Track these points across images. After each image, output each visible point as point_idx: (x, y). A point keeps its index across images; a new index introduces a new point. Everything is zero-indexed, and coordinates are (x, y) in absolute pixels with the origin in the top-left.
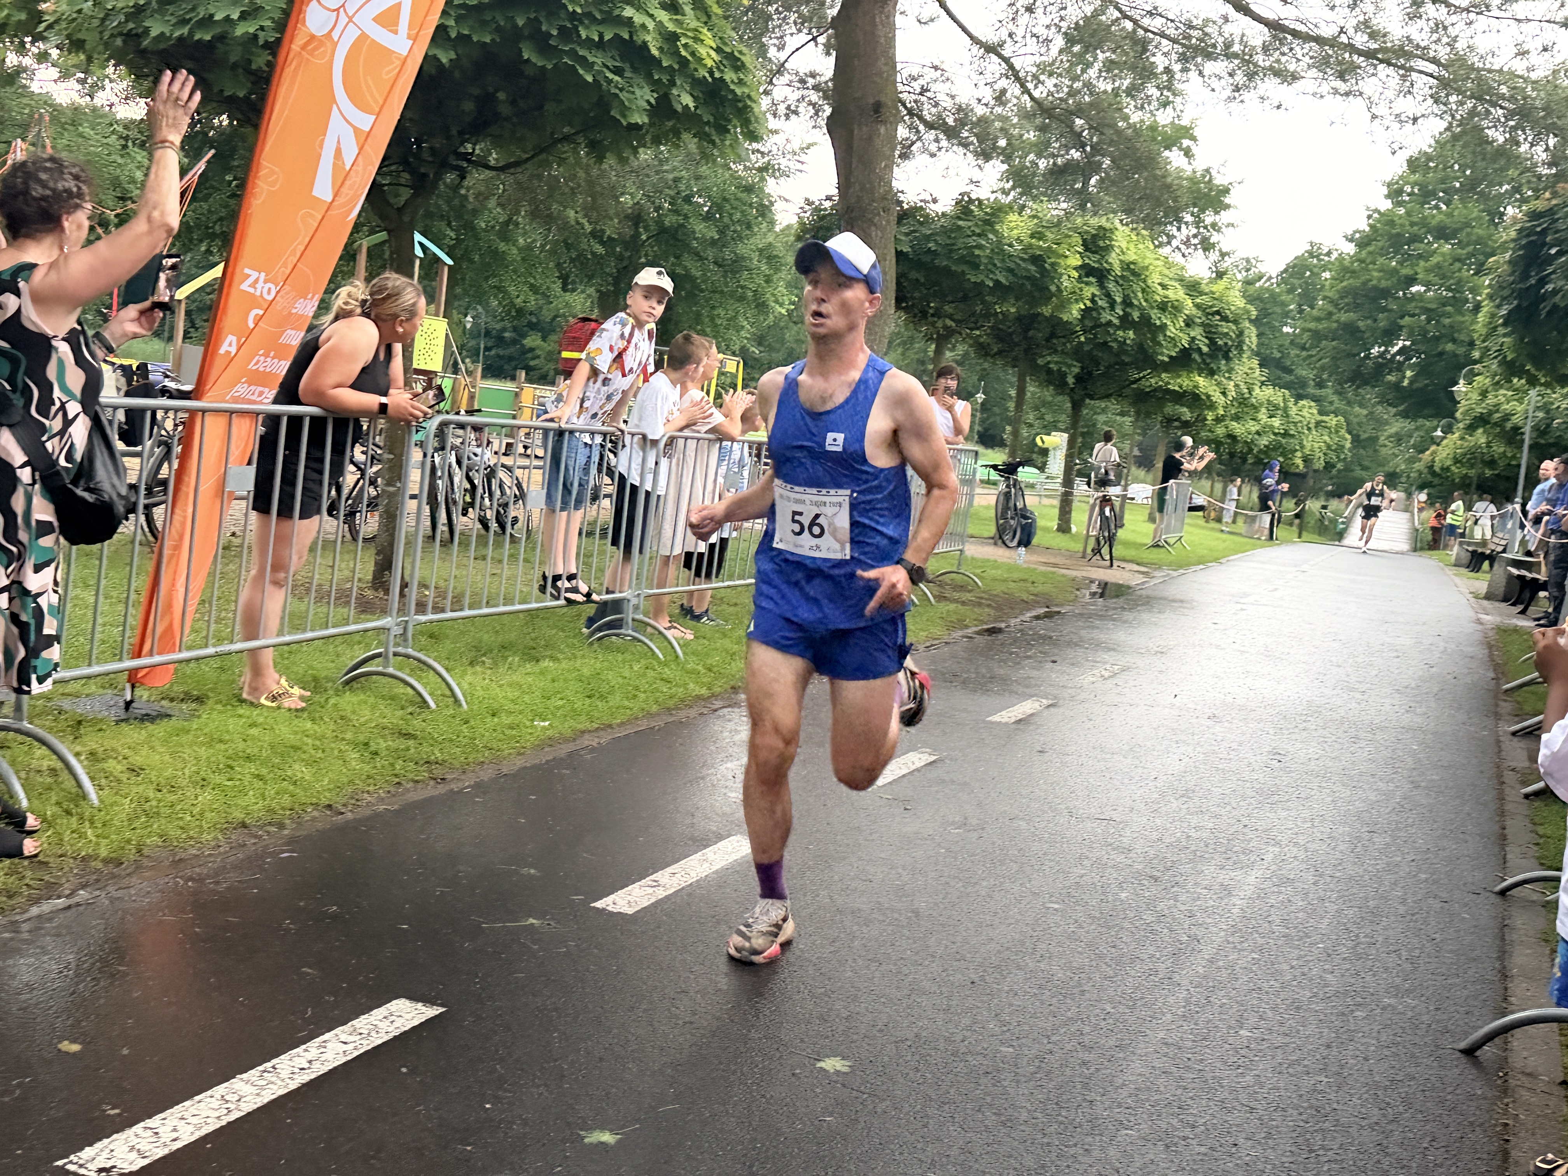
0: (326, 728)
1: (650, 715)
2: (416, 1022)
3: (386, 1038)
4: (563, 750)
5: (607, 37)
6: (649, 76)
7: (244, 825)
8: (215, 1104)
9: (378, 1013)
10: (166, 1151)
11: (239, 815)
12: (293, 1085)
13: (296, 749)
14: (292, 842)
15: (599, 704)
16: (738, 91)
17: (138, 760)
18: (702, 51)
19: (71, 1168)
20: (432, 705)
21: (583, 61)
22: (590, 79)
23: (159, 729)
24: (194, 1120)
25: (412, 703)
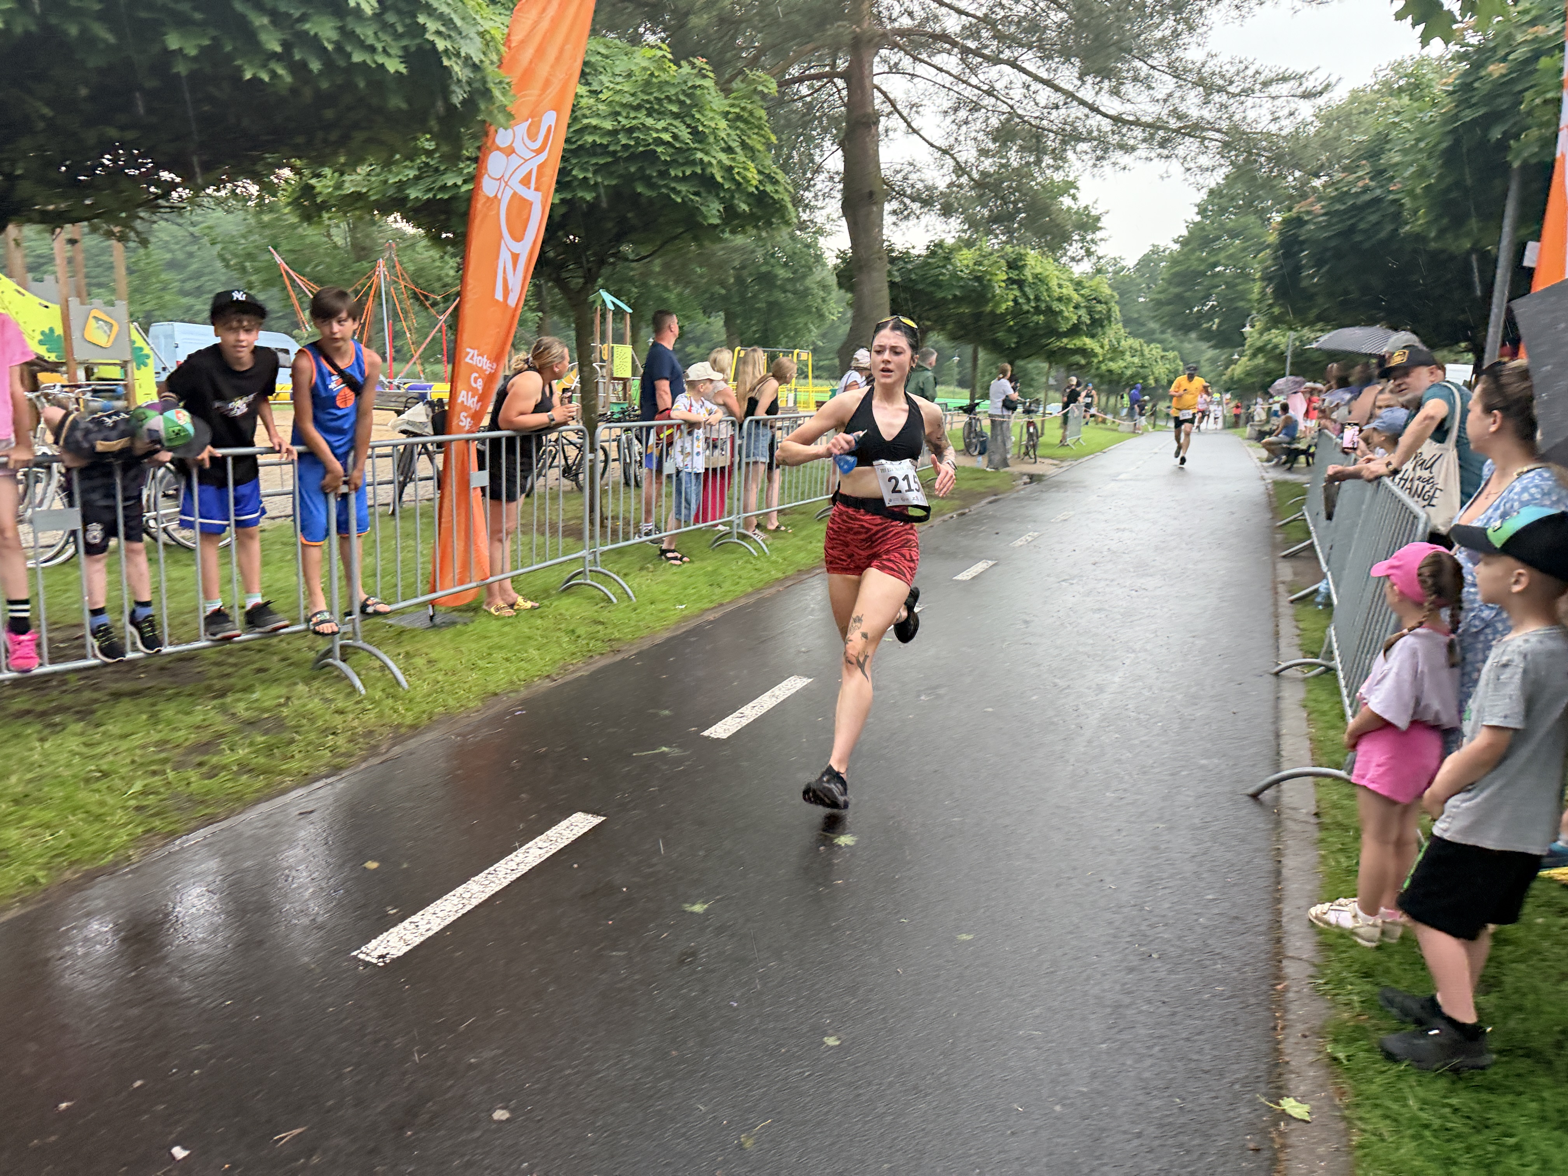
0: (549, 623)
1: (748, 595)
2: (586, 830)
3: (567, 842)
4: (692, 624)
5: (688, 173)
6: (717, 195)
7: (496, 694)
8: (456, 900)
9: (564, 824)
10: (422, 939)
11: (492, 688)
12: (505, 883)
13: (530, 638)
14: (525, 703)
15: (718, 591)
16: (776, 197)
17: (433, 655)
18: (749, 175)
19: (362, 956)
20: (615, 600)
21: (674, 190)
22: (679, 200)
23: (448, 633)
24: (441, 914)
25: (603, 600)
